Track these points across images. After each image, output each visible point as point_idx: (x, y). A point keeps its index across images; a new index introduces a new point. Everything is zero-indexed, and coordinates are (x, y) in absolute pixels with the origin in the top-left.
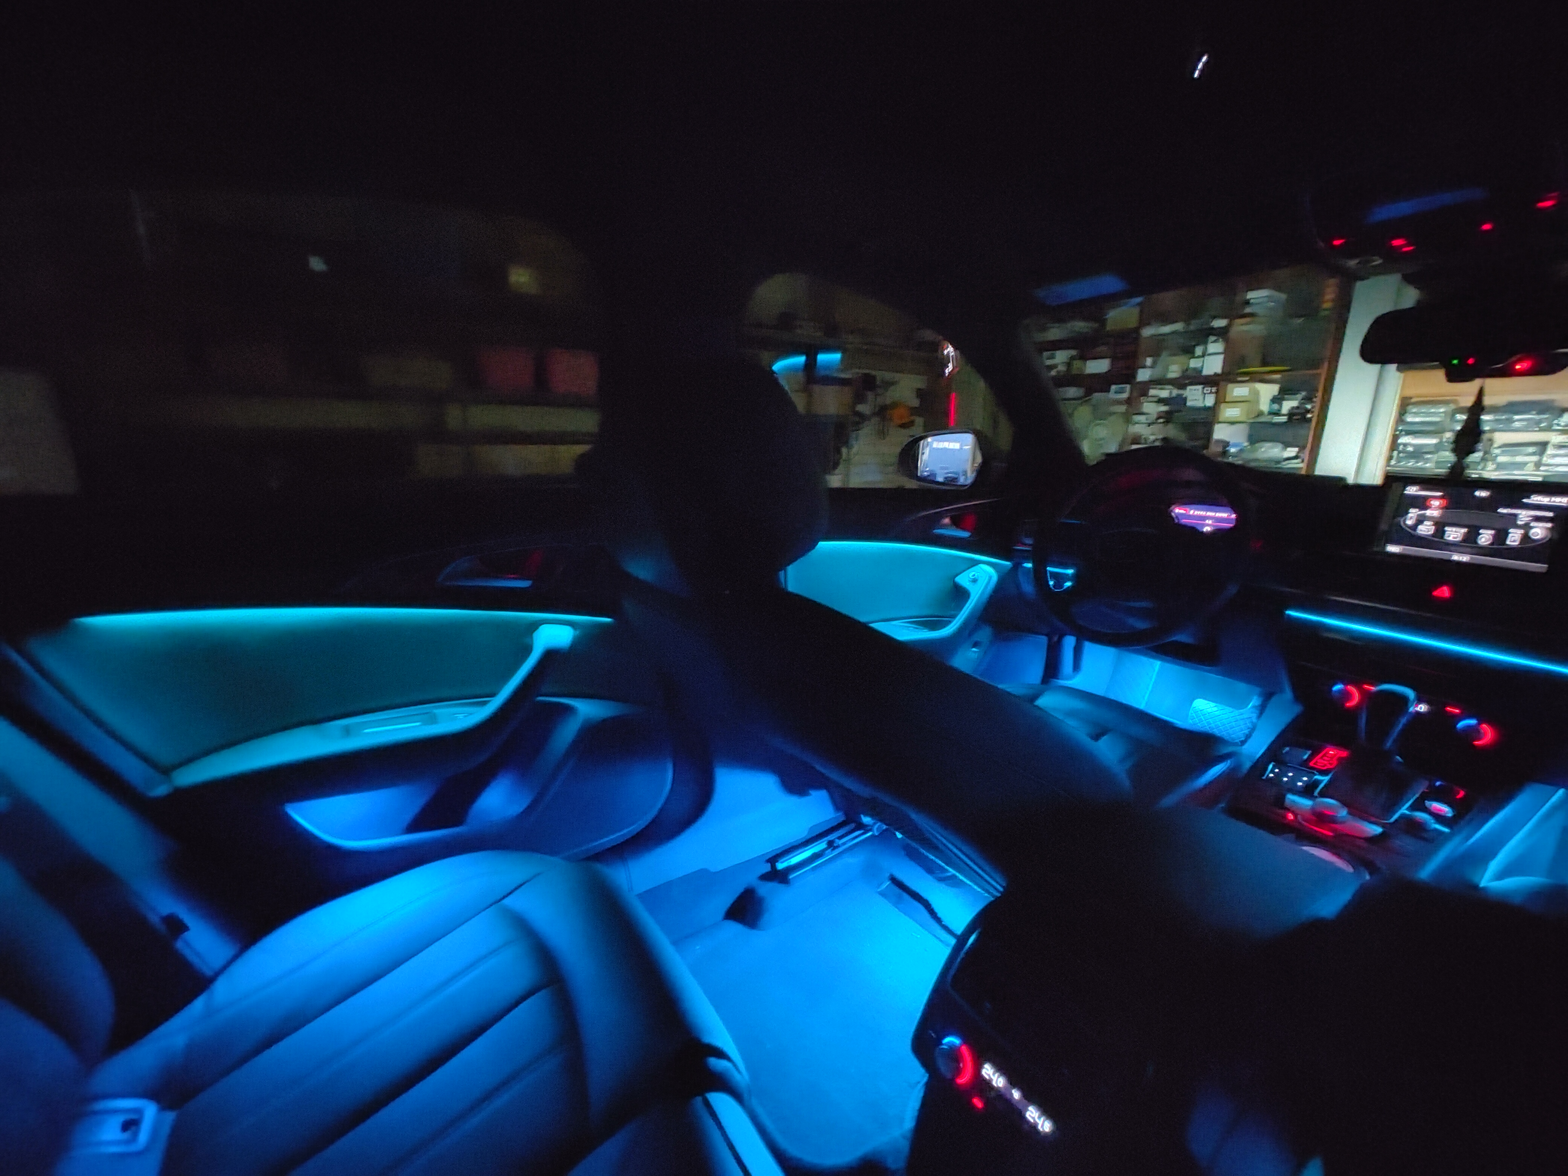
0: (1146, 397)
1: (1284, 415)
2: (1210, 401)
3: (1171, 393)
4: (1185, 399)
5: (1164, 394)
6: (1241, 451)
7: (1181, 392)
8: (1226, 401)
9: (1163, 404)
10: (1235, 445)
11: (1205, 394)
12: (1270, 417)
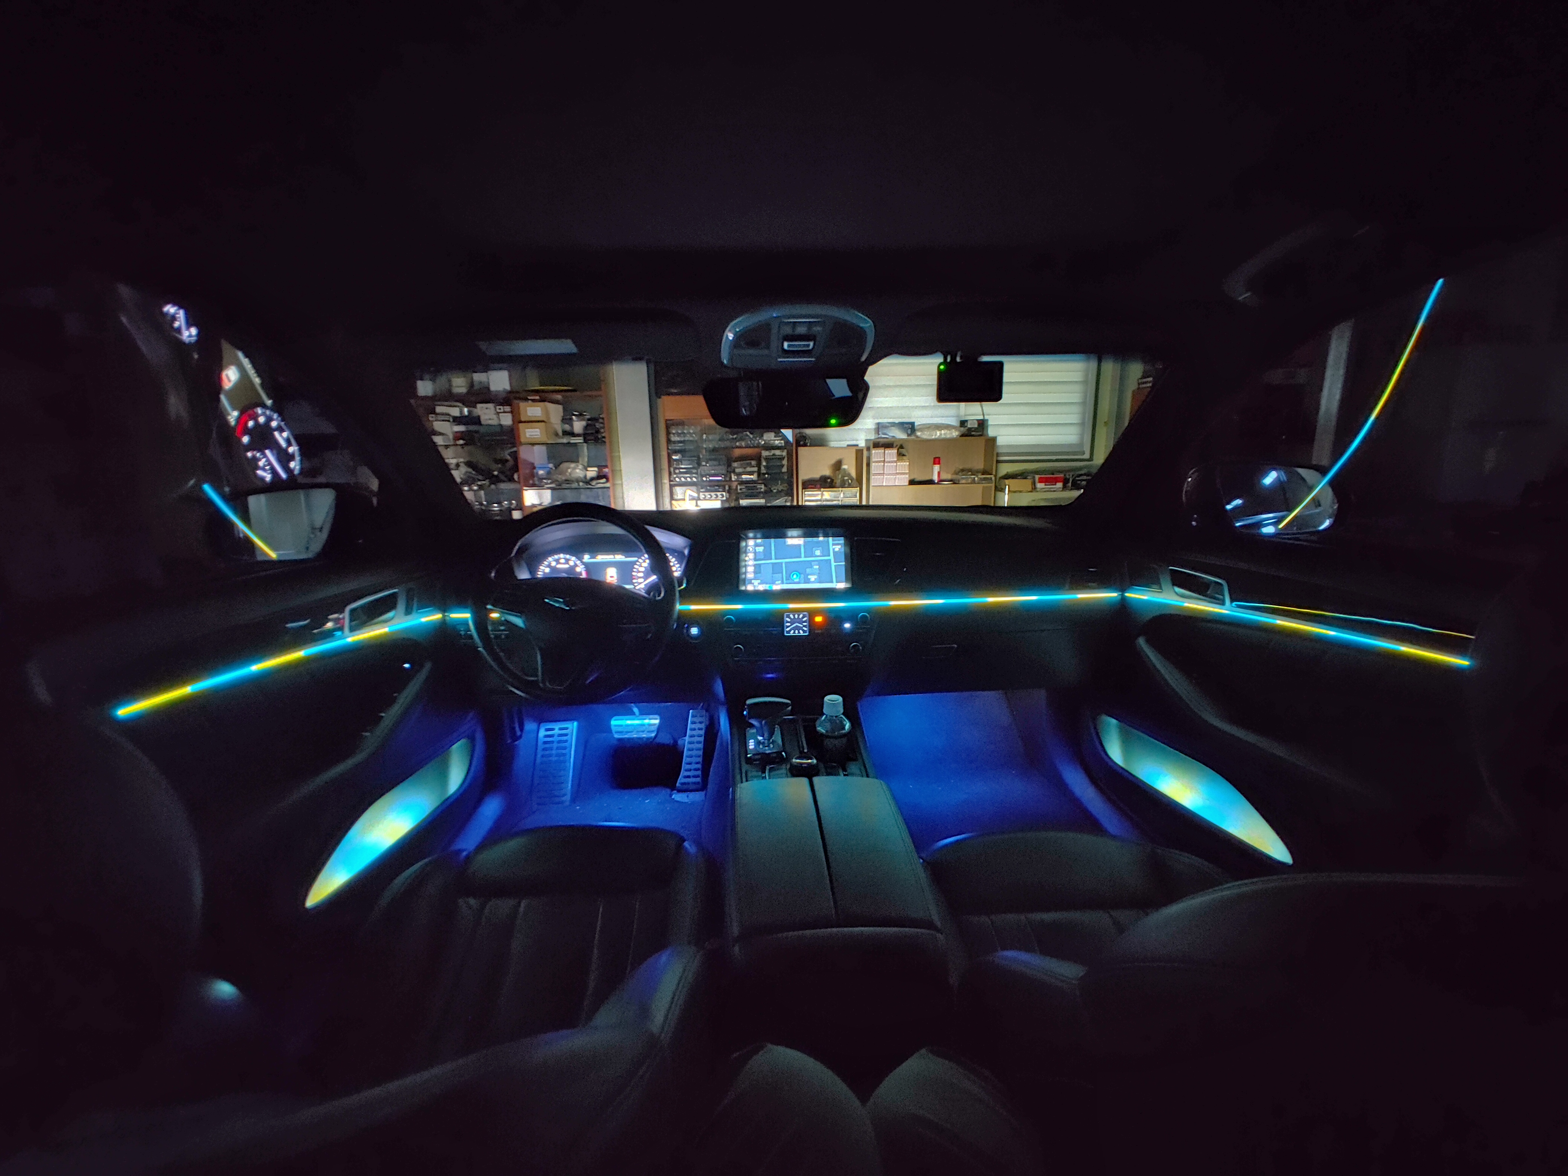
0: (433, 415)
1: (578, 435)
2: (507, 420)
3: (461, 412)
4: (479, 417)
5: (455, 412)
6: (549, 473)
7: (471, 409)
8: (523, 420)
9: (456, 423)
10: (541, 468)
11: (498, 413)
12: (566, 437)
